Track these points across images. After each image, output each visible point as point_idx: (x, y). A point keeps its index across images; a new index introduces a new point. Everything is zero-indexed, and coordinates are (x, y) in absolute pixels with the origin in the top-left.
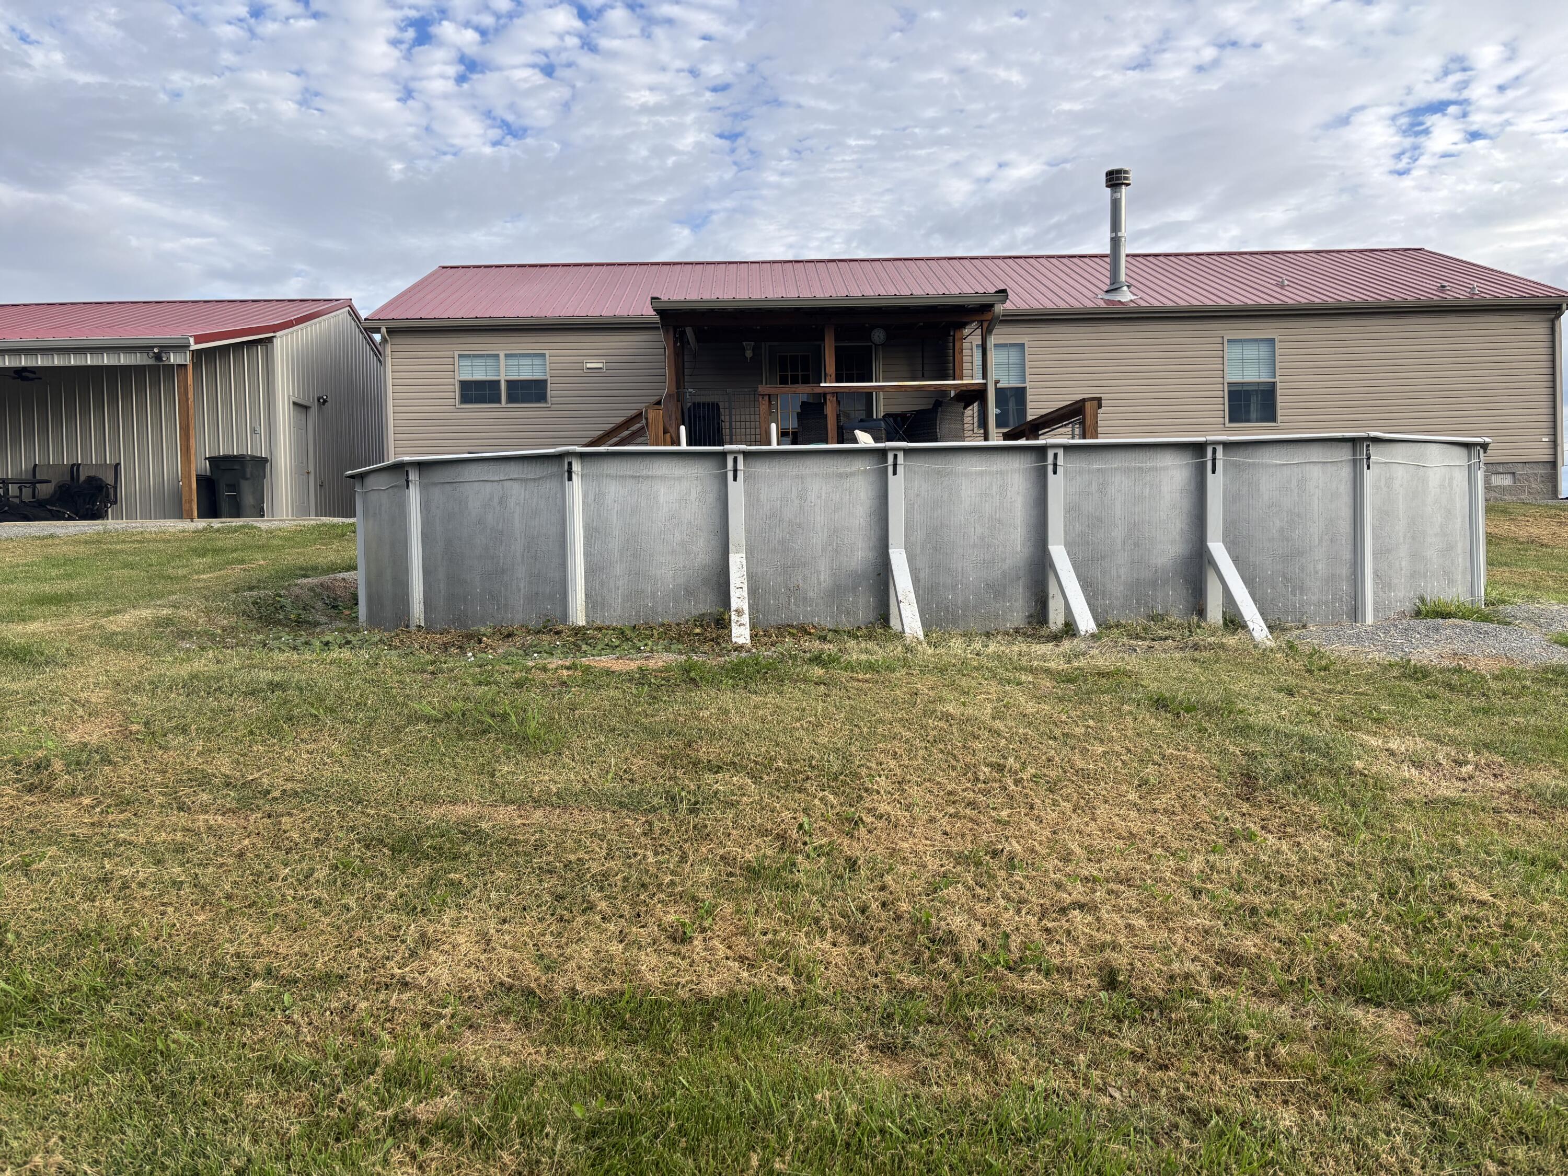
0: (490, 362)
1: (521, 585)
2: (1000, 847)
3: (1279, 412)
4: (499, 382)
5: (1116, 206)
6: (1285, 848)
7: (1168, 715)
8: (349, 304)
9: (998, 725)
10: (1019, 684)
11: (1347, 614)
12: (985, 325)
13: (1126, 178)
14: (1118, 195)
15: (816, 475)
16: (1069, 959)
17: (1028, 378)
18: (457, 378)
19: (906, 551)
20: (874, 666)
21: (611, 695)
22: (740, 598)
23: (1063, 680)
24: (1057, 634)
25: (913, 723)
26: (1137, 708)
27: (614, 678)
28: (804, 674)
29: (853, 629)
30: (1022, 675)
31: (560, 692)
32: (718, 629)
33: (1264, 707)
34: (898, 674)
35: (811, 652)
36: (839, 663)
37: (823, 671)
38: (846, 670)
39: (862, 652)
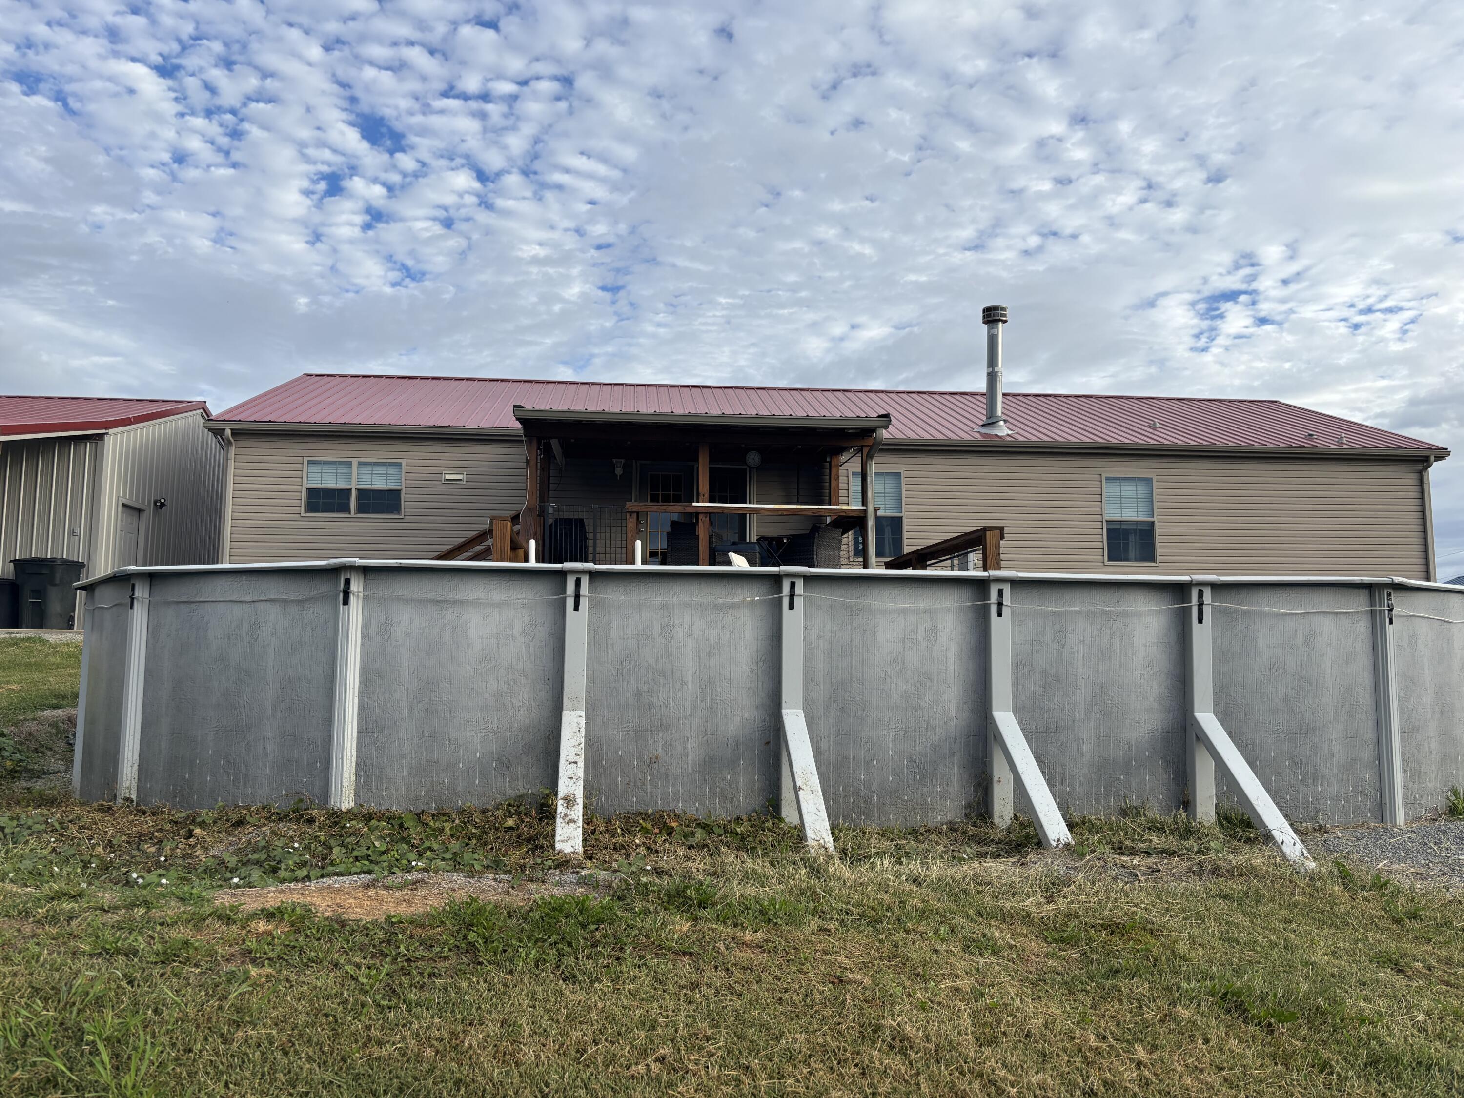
0: (342, 469)
3: (1158, 552)
4: (348, 491)
5: (992, 342)
8: (203, 406)
11: (1372, 811)
12: (866, 450)
13: (1004, 315)
14: (994, 331)
15: (687, 605)
17: (904, 507)
18: (305, 485)
19: (805, 712)
20: (767, 913)
21: (319, 984)
22: (571, 778)
23: (1056, 941)
24: (1011, 841)
25: (846, 1061)
26: (1198, 1012)
27: (340, 940)
28: (657, 931)
29: (730, 821)
30: (993, 930)
31: (231, 977)
32: (540, 820)
33: (1382, 1004)
34: (808, 931)
35: (671, 876)
36: (713, 905)
37: (689, 924)
38: (725, 923)
39: (748, 878)
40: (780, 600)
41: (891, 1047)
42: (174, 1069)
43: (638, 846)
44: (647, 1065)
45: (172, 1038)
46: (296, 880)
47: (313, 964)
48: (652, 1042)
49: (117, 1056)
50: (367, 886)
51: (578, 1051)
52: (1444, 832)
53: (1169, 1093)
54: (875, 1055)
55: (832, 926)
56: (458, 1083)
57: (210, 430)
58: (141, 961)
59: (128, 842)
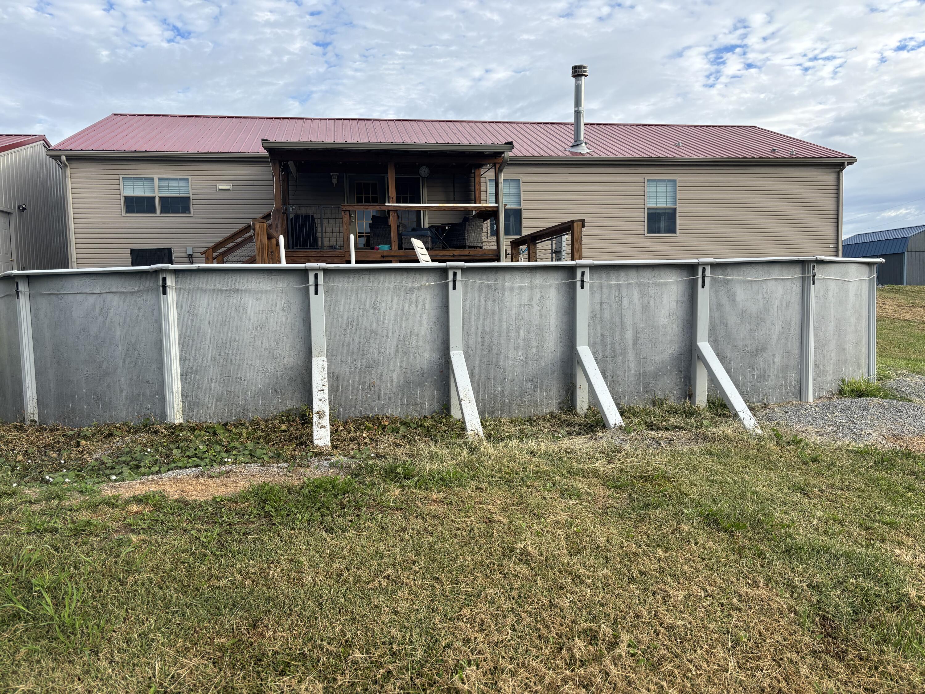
0: (147, 183)
1: (123, 386)
3: (678, 227)
4: (153, 198)
8: (43, 138)
11: (795, 395)
12: (497, 166)
13: (585, 71)
14: (579, 82)
15: (388, 289)
17: (522, 203)
18: (122, 194)
19: (464, 352)
20: (445, 480)
21: (176, 544)
22: (321, 400)
23: (614, 487)
24: (588, 424)
25: (495, 570)
26: (693, 527)
27: (186, 514)
28: (380, 496)
29: (420, 419)
30: (578, 483)
31: (120, 543)
32: (302, 424)
33: (794, 514)
34: (469, 490)
35: (386, 458)
36: (413, 477)
37: (399, 490)
38: (420, 488)
39: (433, 457)
40: (447, 284)
41: (520, 560)
42: (92, 603)
43: (364, 438)
44: (379, 581)
45: (88, 584)
46: (152, 474)
47: (171, 531)
48: (381, 567)
49: (55, 597)
50: (197, 477)
51: (337, 575)
52: (835, 406)
53: (675, 575)
54: (511, 566)
55: (484, 486)
56: (268, 599)
57: (50, 157)
58: (61, 535)
59: (38, 451)
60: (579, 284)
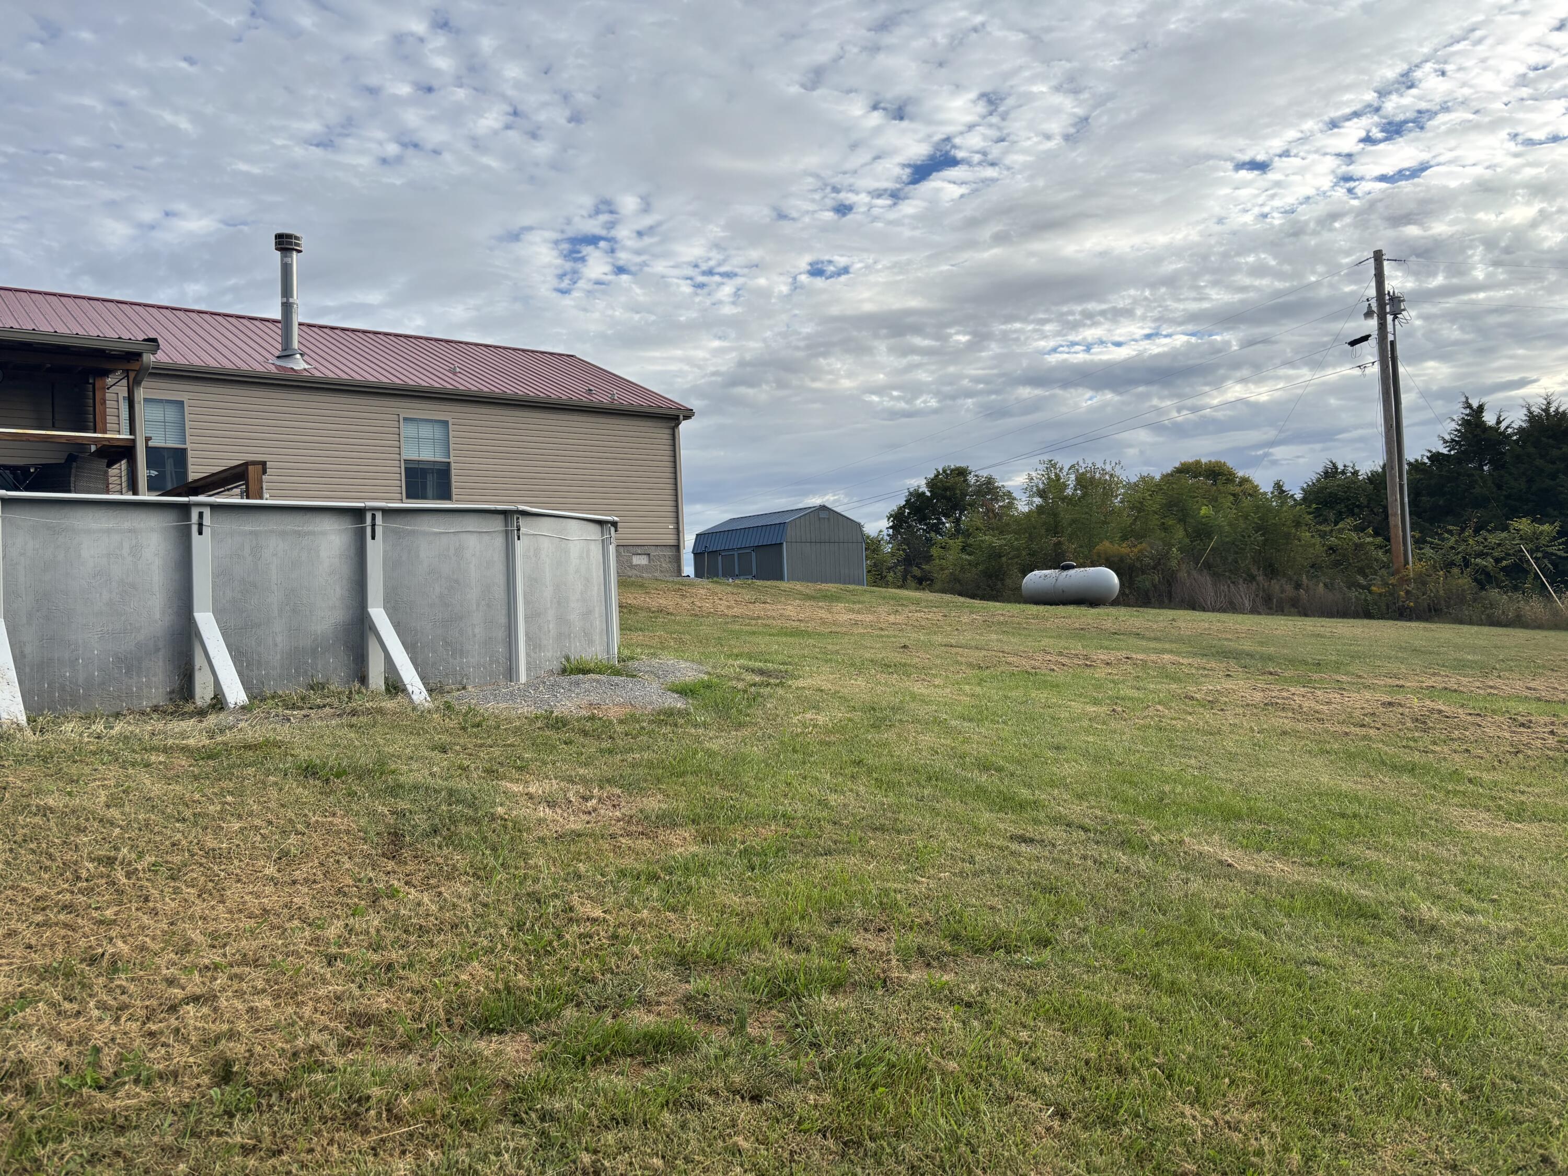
2: (100, 950)
3: (454, 491)
5: (286, 271)
6: (426, 900)
7: (317, 782)
9: (114, 813)
10: (147, 765)
11: (502, 674)
12: (132, 375)
13: (298, 245)
14: (288, 260)
16: (175, 1061)
17: (189, 439)
23: (203, 758)
60: (195, 529)
